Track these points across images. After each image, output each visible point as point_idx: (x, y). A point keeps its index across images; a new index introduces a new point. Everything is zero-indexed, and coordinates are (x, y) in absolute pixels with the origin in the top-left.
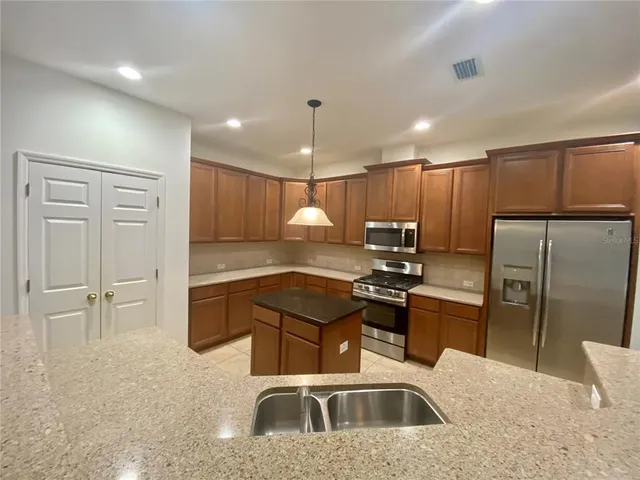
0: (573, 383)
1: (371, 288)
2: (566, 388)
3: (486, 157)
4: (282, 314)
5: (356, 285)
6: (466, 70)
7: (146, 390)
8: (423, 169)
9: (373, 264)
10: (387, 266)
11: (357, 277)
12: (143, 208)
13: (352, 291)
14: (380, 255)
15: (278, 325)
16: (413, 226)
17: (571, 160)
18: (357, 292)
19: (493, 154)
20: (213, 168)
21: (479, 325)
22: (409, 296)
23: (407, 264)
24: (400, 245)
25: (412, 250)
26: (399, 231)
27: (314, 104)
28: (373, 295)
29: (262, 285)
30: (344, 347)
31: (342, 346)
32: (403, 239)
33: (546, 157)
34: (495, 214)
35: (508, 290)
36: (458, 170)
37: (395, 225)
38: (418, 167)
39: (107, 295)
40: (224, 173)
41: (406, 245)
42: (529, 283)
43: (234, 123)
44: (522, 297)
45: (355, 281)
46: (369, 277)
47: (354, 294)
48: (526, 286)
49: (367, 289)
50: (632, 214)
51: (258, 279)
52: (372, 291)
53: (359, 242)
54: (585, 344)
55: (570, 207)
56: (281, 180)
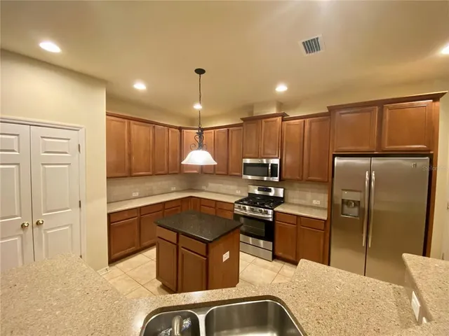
0: (397, 286)
1: (247, 207)
2: (392, 291)
3: (327, 111)
4: (178, 233)
5: (237, 205)
6: (311, 46)
7: (50, 316)
8: (283, 120)
9: (248, 190)
10: (259, 190)
11: (238, 199)
12: (66, 153)
13: (234, 210)
14: (254, 183)
15: (175, 242)
16: (276, 161)
17: (387, 113)
18: (237, 211)
19: (332, 110)
20: (126, 120)
21: (325, 235)
22: (274, 213)
23: (272, 189)
24: (267, 176)
25: (276, 179)
26: (267, 165)
27: (200, 71)
28: (249, 213)
29: (166, 208)
30: (226, 256)
31: (224, 256)
32: (270, 171)
33: (370, 111)
34: (334, 153)
35: (345, 207)
36: (307, 120)
37: (265, 161)
38: (279, 119)
39: (38, 223)
40: (135, 124)
41: (272, 176)
42: (359, 202)
43: (140, 86)
44: (355, 211)
45: (236, 202)
46: (246, 199)
47: (235, 212)
48: (357, 204)
49: (245, 209)
50: (431, 152)
51: (164, 203)
52: (248, 210)
53: (238, 174)
54: (405, 255)
55: (387, 147)
56: (180, 129)
